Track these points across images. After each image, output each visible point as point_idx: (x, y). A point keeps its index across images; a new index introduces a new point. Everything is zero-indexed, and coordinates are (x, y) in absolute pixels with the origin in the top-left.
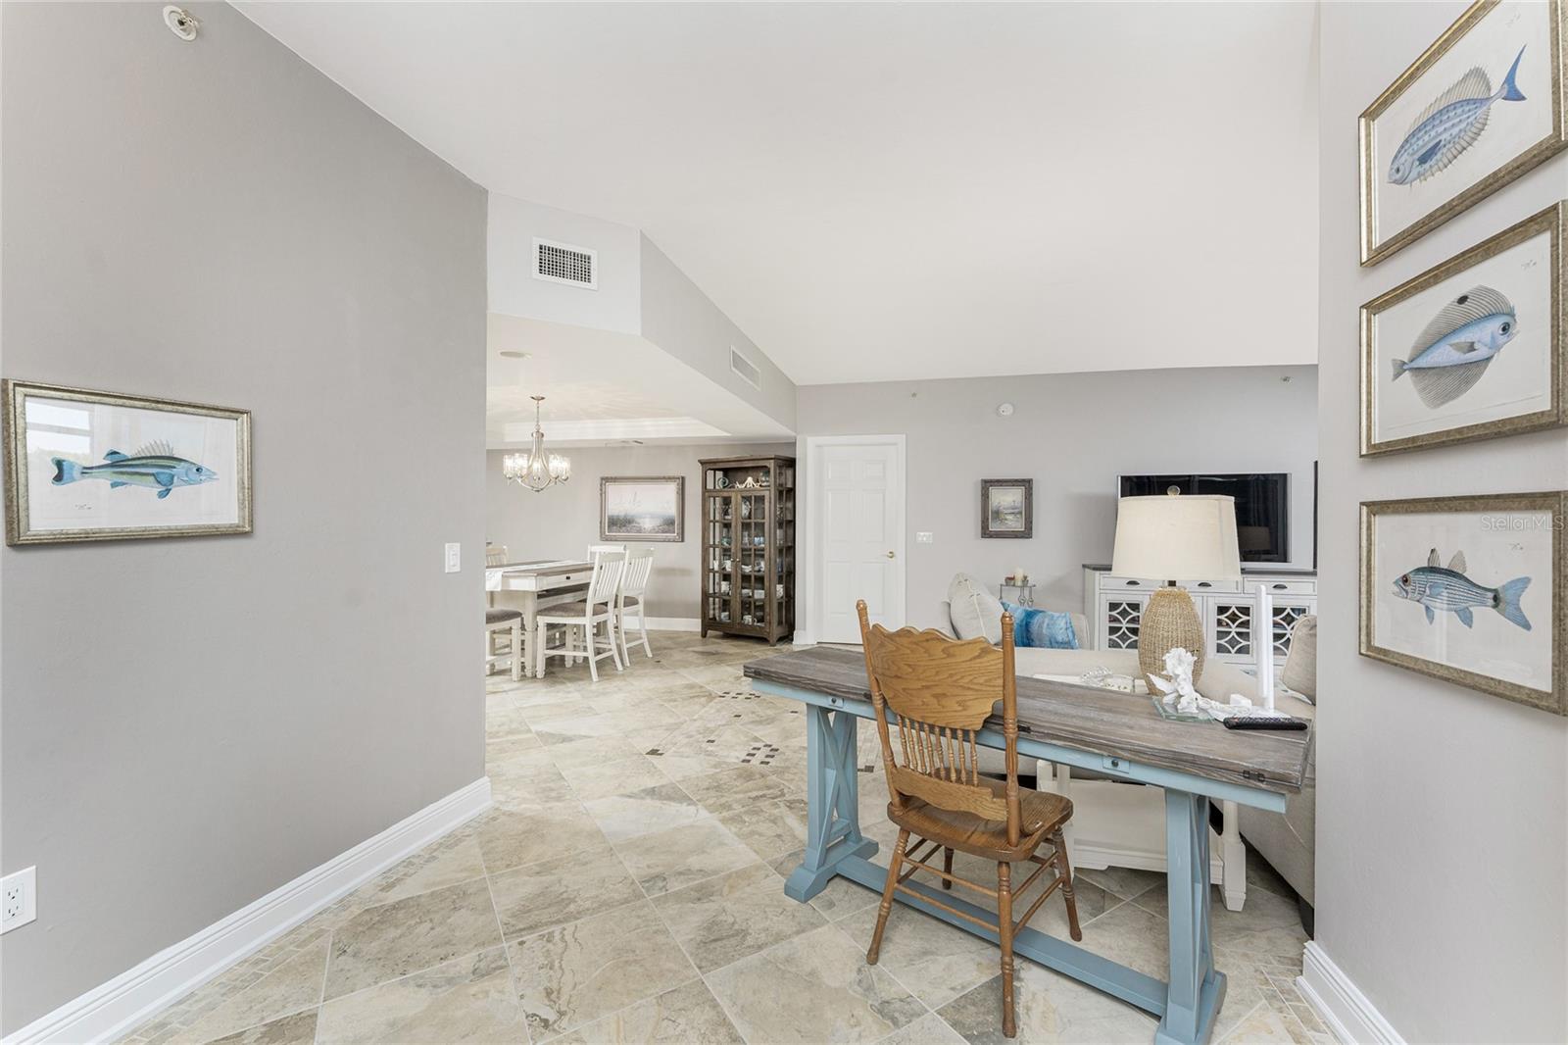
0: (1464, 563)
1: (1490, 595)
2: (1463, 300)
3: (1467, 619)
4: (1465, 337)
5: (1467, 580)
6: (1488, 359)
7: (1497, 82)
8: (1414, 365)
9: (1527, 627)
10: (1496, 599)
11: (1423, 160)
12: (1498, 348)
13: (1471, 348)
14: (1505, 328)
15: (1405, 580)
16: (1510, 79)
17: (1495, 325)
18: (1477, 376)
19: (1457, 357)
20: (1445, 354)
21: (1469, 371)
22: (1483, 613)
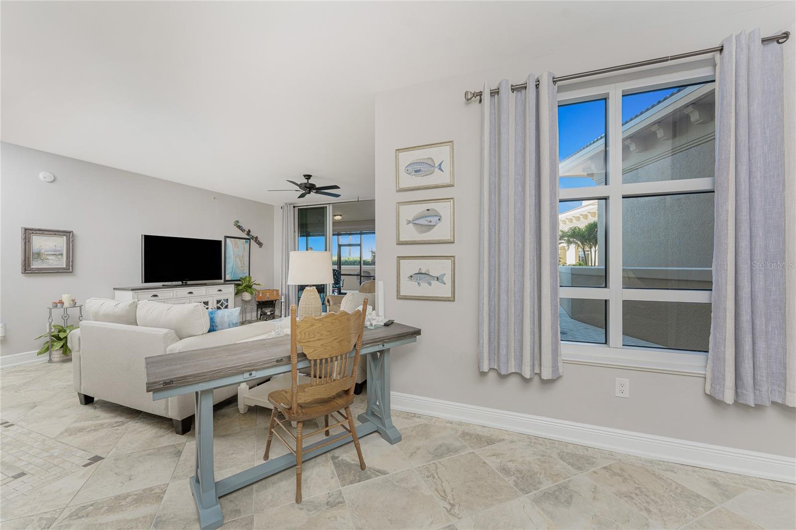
0: (429, 271)
1: (436, 278)
2: (428, 210)
3: (430, 284)
4: (429, 219)
5: (430, 275)
6: (435, 225)
7: (437, 165)
8: (413, 222)
9: (445, 284)
10: (437, 279)
11: (416, 171)
12: (438, 223)
13: (431, 222)
14: (439, 220)
15: (411, 277)
16: (440, 165)
17: (437, 218)
18: (432, 229)
19: (427, 223)
20: (423, 221)
21: (430, 227)
22: (434, 283)
